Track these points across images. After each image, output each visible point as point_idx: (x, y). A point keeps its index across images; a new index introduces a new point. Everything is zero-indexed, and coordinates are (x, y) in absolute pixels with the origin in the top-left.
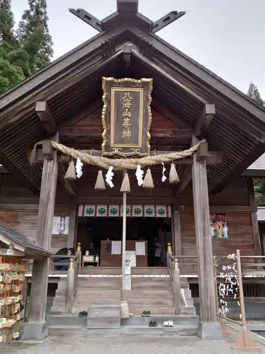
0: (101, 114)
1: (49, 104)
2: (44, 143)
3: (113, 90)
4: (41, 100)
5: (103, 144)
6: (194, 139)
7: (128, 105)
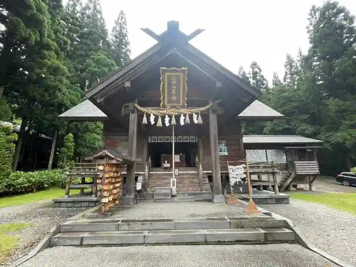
0: (160, 88)
1: (132, 82)
2: (130, 104)
3: (166, 74)
4: (128, 81)
5: (161, 104)
6: (210, 101)
7: (174, 82)
